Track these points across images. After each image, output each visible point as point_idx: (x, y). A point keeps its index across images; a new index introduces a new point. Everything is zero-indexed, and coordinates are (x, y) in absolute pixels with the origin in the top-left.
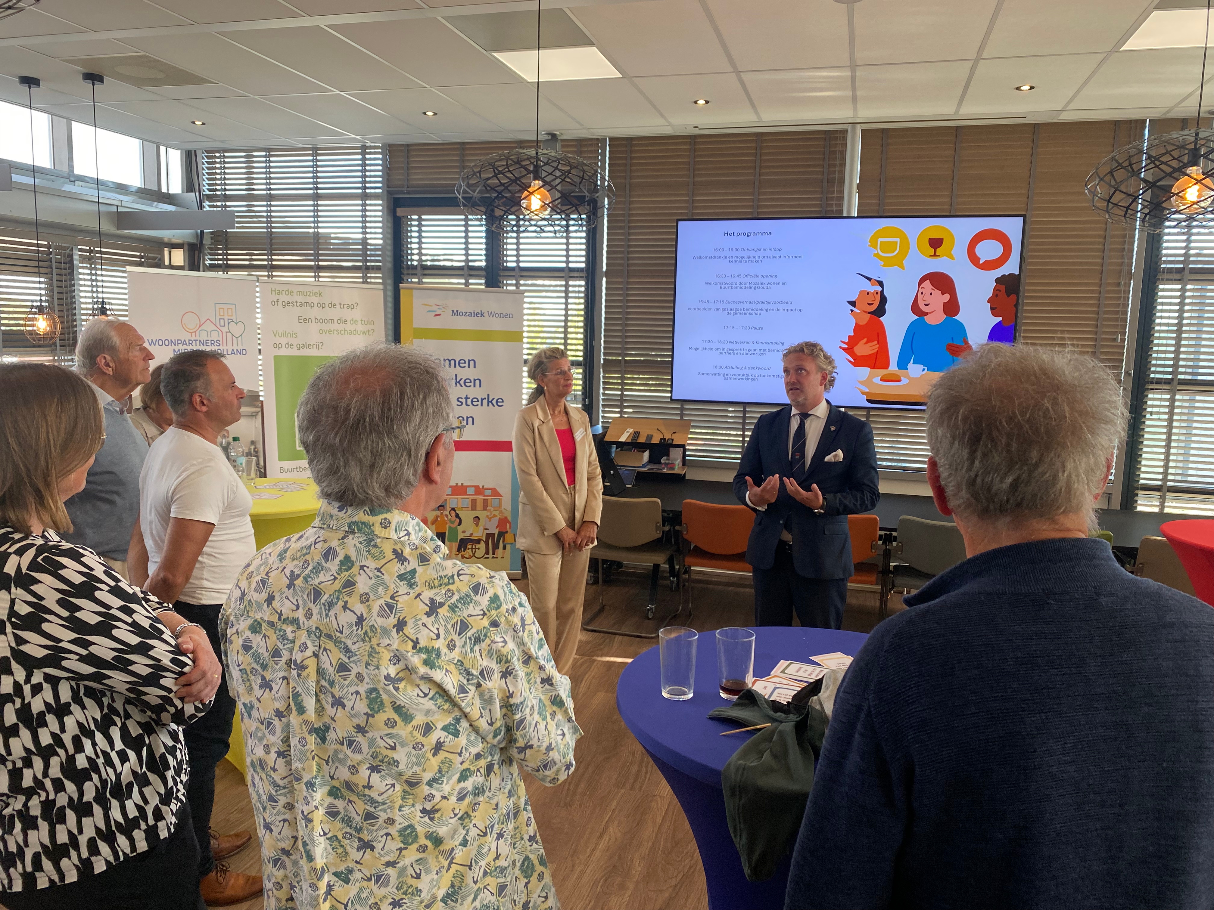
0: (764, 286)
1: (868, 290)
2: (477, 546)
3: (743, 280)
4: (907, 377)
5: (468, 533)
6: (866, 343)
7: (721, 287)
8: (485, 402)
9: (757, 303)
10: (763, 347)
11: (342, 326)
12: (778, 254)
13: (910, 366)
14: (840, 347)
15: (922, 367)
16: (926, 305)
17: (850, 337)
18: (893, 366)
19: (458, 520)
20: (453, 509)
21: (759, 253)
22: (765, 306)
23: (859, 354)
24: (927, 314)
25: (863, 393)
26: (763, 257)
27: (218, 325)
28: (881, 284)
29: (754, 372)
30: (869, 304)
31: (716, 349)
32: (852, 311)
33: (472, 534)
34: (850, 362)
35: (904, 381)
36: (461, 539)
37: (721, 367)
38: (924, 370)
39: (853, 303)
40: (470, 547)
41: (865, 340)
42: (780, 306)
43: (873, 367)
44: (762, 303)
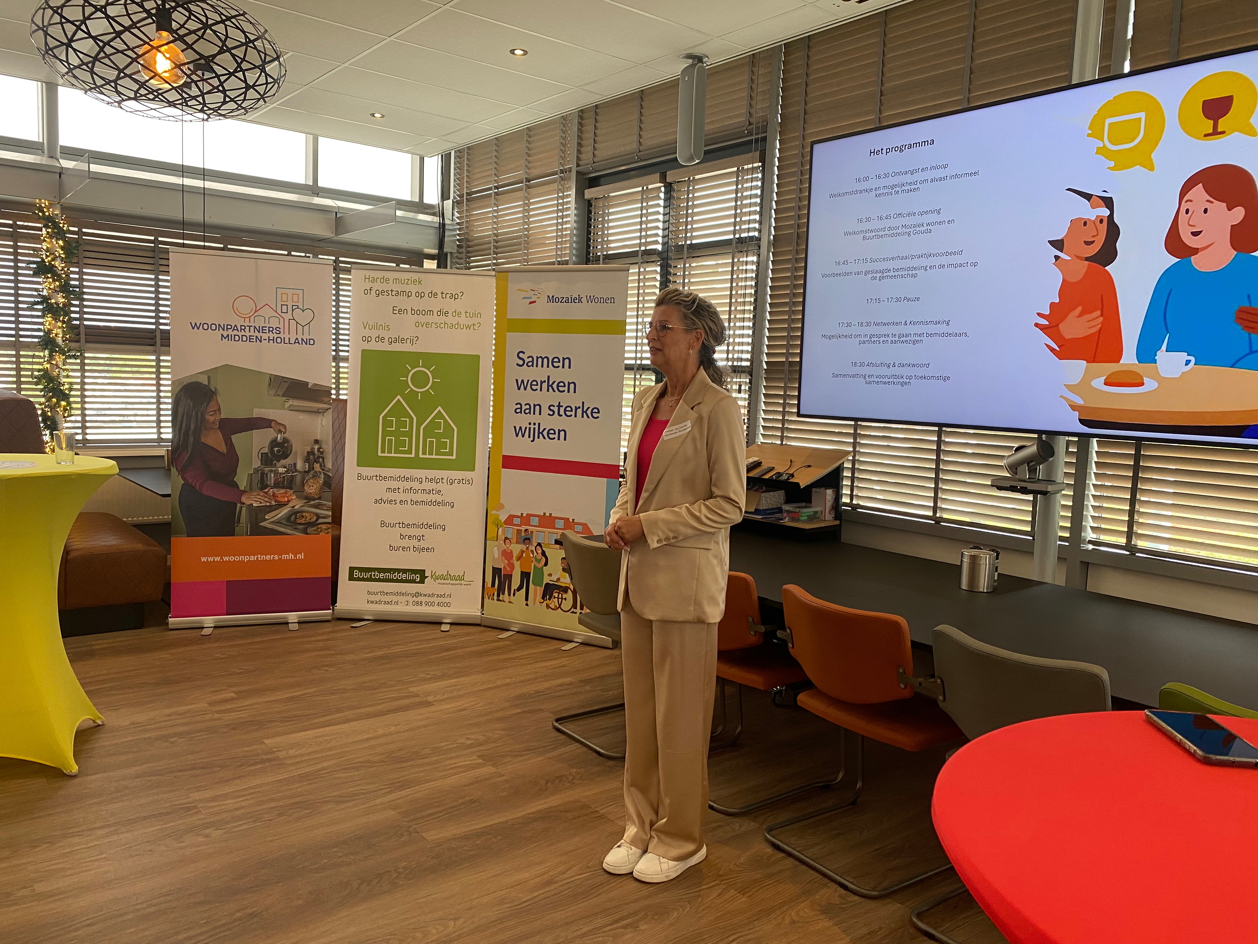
0: (922, 229)
1: (1086, 217)
2: (564, 596)
3: (893, 223)
4: (1156, 376)
5: (554, 578)
6: (1080, 315)
7: (864, 238)
8: (579, 411)
9: (913, 257)
10: (919, 329)
11: (443, 319)
12: (940, 173)
13: (1162, 355)
14: (1037, 325)
15: (1184, 356)
16: (1195, 234)
17: (1052, 305)
18: (1129, 357)
19: (544, 559)
20: (539, 544)
21: (918, 177)
22: (923, 262)
23: (1068, 336)
24: (1195, 251)
25: (1074, 407)
26: (922, 182)
27: (279, 311)
28: (1108, 202)
29: (905, 371)
30: (1088, 243)
31: (857, 336)
32: (1057, 258)
33: (558, 579)
34: (1052, 350)
35: (1150, 385)
36: (547, 584)
37: (862, 364)
38: (1188, 362)
39: (1058, 244)
40: (556, 595)
41: (1080, 309)
42: (945, 260)
43: (1092, 359)
44: (921, 256)
